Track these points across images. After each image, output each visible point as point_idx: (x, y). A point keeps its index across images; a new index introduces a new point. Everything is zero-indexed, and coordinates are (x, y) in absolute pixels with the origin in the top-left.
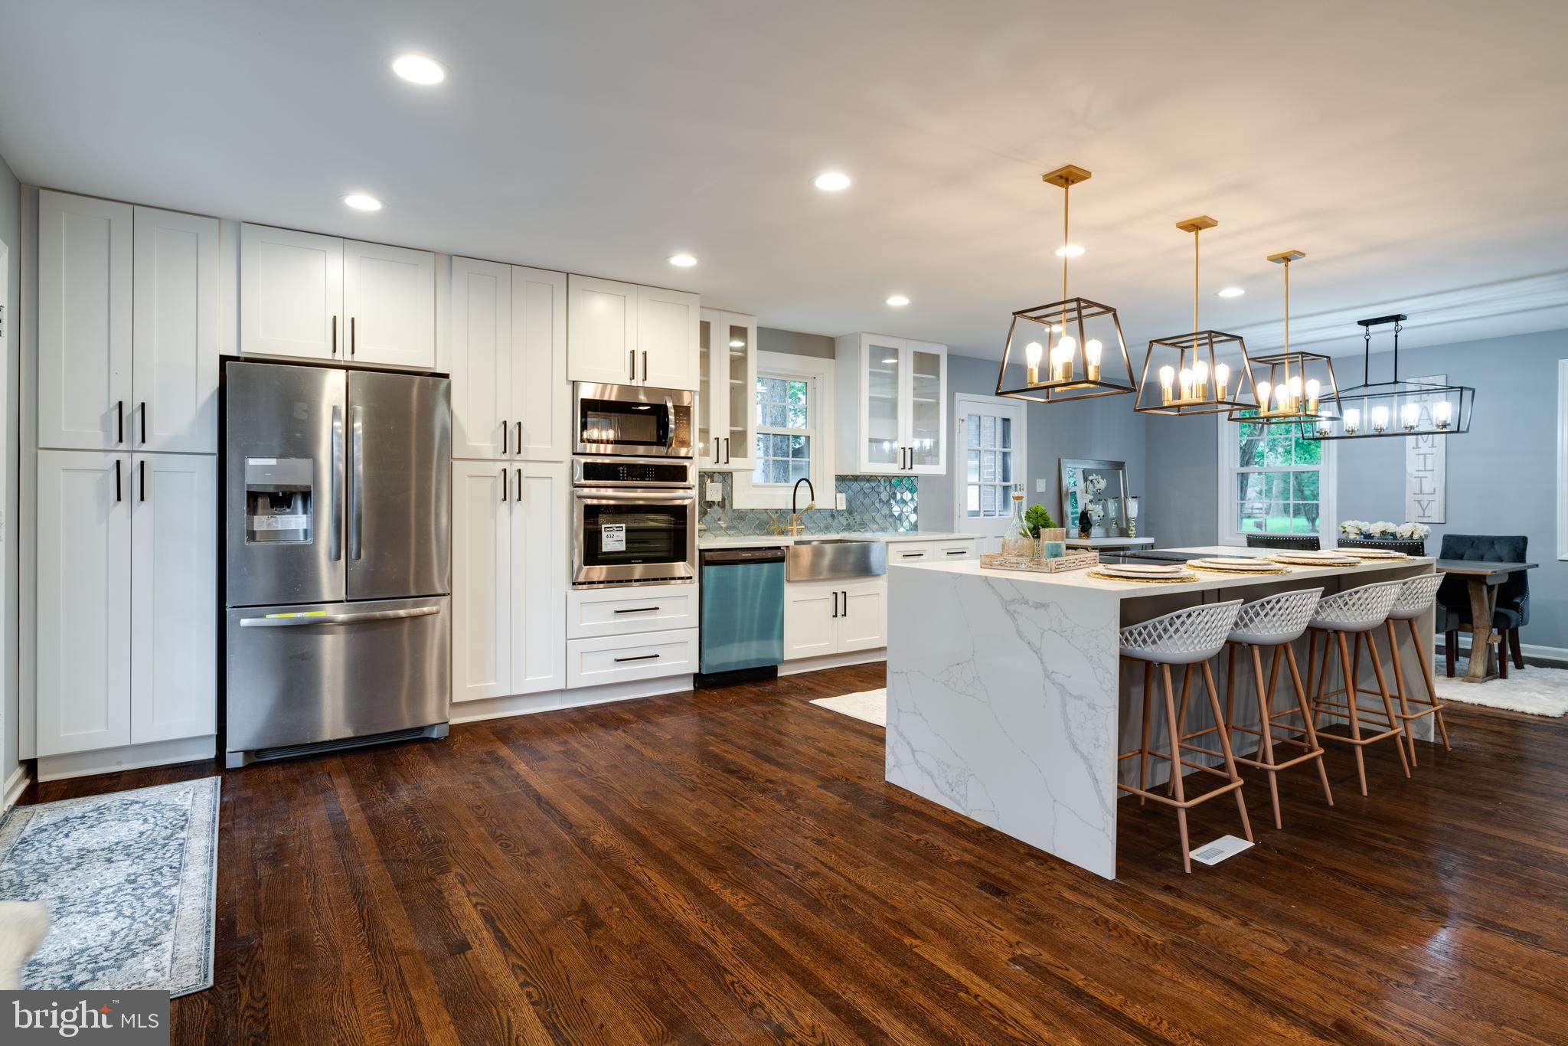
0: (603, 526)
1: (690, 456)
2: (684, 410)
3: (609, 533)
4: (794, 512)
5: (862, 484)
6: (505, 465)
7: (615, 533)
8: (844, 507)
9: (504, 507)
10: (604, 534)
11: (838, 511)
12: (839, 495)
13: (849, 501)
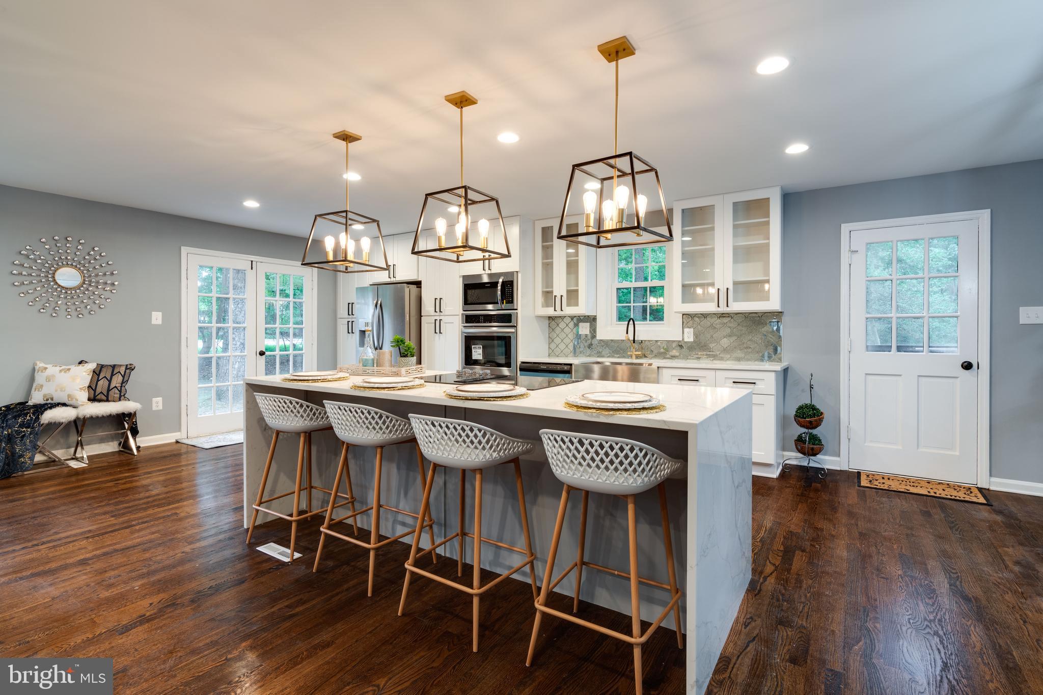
0: (473, 346)
1: (515, 308)
2: (510, 283)
3: (475, 350)
4: (634, 342)
5: (713, 320)
6: (436, 318)
7: (478, 350)
8: (691, 339)
9: (437, 336)
10: (473, 350)
11: (686, 342)
12: (686, 330)
13: (696, 335)
